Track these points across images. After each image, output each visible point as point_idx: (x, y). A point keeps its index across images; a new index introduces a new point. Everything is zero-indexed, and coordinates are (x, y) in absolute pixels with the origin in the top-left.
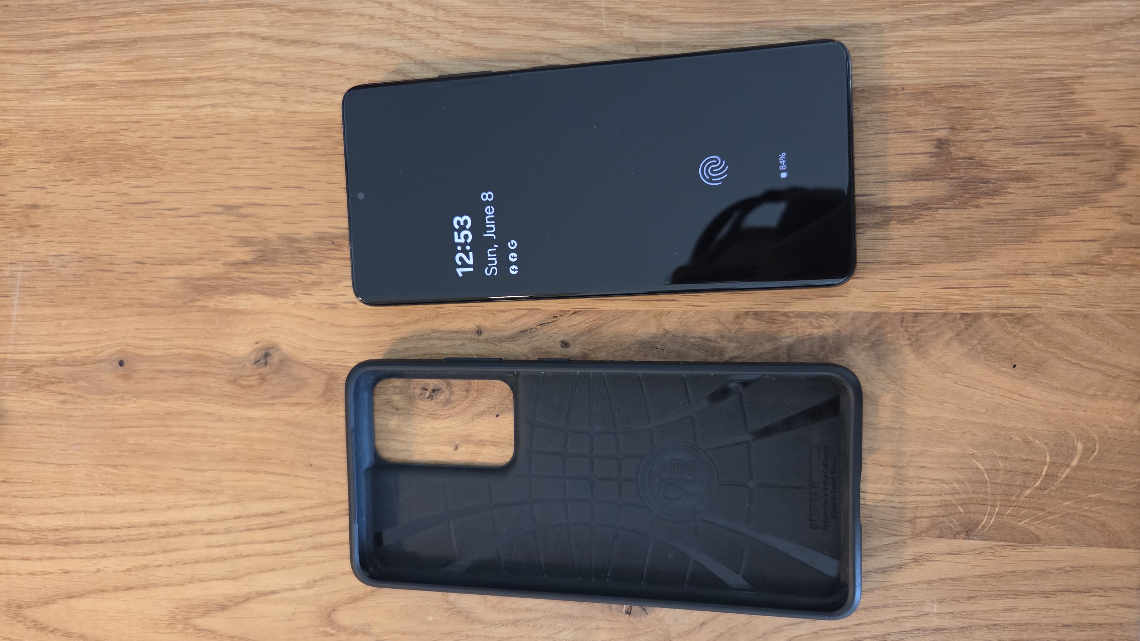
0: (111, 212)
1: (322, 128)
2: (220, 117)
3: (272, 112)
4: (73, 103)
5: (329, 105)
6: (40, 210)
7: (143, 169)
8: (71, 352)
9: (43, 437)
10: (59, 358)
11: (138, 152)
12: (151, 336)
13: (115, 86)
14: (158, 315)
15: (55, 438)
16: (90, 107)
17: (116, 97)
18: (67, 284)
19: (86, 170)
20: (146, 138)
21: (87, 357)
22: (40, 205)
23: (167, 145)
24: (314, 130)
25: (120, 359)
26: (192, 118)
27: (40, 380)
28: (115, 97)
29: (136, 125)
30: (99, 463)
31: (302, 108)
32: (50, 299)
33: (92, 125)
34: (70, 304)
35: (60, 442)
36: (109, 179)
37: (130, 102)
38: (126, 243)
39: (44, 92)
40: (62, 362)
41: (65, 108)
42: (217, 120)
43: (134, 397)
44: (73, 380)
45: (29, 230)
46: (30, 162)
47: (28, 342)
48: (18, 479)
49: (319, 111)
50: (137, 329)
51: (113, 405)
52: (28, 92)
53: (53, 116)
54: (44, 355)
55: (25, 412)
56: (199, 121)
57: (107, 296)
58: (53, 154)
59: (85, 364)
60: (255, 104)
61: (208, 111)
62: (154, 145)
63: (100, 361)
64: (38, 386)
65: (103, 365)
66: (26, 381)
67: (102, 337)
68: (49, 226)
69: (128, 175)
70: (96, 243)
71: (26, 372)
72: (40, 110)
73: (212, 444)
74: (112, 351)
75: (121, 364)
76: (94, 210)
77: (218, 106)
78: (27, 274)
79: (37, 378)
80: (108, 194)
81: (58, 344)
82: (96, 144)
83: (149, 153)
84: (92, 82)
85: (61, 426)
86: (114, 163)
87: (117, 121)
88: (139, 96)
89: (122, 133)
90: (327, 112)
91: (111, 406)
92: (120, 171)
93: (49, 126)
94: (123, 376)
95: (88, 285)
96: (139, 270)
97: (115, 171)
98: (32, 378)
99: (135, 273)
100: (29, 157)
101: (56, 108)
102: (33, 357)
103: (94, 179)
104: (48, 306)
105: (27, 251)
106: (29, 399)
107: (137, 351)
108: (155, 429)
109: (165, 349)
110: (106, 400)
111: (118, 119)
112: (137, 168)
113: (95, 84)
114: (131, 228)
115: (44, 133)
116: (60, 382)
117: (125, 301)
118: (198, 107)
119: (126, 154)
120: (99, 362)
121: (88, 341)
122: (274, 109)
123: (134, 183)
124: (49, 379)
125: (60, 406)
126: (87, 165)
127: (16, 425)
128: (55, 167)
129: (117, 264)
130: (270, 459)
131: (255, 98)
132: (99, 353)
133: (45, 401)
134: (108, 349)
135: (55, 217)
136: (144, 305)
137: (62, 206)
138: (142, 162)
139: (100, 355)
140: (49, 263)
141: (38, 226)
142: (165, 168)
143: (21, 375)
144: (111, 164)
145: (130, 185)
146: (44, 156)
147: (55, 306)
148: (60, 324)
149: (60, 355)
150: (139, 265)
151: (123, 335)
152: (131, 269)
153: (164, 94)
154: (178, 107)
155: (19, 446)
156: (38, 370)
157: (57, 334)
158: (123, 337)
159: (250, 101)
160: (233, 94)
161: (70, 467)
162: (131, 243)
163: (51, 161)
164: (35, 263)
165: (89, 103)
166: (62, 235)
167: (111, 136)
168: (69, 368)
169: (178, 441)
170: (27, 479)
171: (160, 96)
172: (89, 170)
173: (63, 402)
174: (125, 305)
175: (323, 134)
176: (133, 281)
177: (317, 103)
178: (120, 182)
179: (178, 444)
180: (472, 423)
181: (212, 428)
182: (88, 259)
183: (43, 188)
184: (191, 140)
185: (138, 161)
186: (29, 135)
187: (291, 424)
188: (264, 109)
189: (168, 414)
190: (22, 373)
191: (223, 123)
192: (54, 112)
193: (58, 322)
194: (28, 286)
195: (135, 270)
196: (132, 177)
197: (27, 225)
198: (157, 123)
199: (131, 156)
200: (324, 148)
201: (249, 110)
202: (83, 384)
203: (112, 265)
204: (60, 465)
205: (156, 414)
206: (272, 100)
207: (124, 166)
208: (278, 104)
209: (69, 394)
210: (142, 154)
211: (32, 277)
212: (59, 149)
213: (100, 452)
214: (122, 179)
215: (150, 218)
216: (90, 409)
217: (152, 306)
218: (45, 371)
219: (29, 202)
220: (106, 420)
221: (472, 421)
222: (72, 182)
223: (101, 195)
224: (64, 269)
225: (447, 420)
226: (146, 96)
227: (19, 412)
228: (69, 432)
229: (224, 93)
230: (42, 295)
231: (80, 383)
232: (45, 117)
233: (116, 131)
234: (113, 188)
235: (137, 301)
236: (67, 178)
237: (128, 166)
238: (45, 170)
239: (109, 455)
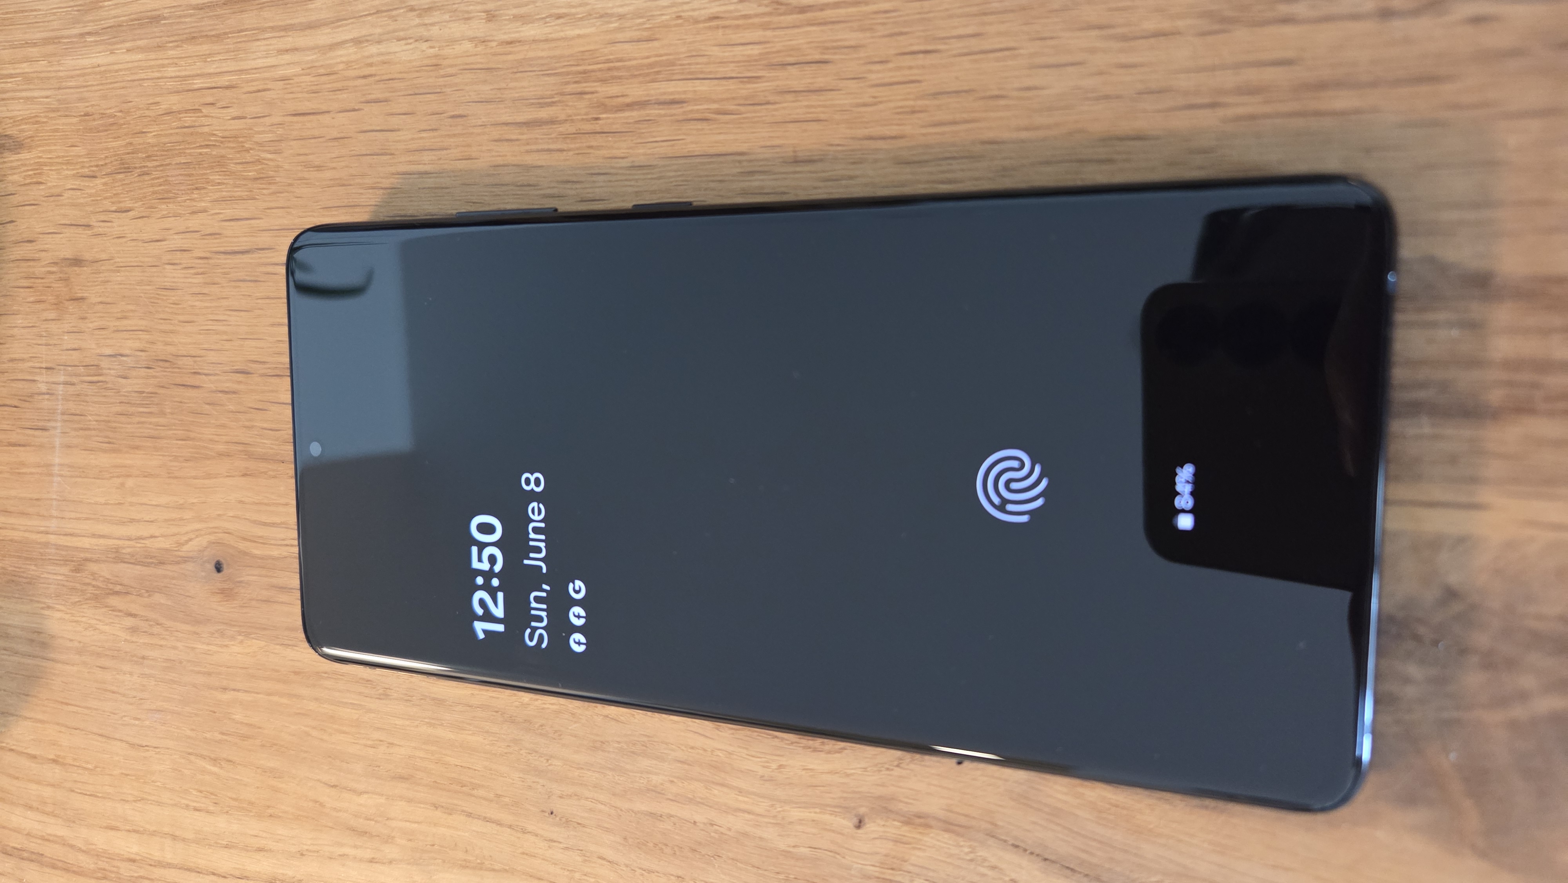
0: (192, 271)
1: (568, 74)
2: (371, 65)
3: (468, 46)
4: (128, 57)
5: (581, 19)
6: (85, 268)
7: (242, 182)
8: (141, 538)
9: (106, 690)
10: (124, 548)
11: (233, 148)
12: (264, 518)
13: (191, 15)
14: (275, 477)
15: (124, 695)
16: (153, 63)
17: (194, 38)
18: (132, 409)
19: (151, 189)
20: (245, 118)
21: (167, 550)
22: (84, 259)
23: (280, 131)
24: (552, 80)
25: (218, 559)
26: (322, 71)
27: (98, 587)
28: (192, 39)
29: (228, 93)
30: (191, 751)
31: (530, 31)
32: (106, 437)
33: (158, 99)
34: (137, 448)
35: (132, 704)
36: (189, 207)
37: (216, 47)
38: (217, 333)
39: (83, 40)
40: (128, 556)
41: (116, 67)
42: (367, 71)
43: (240, 633)
44: (147, 591)
45: (71, 307)
46: (66, 177)
47: (78, 515)
48: (75, 759)
49: (562, 34)
50: (241, 502)
51: (208, 644)
52: (59, 42)
53: (98, 85)
54: (102, 541)
55: (80, 642)
56: (333, 77)
57: (192, 435)
58: (101, 159)
59: (164, 563)
60: (435, 31)
61: (349, 53)
62: (259, 133)
63: (185, 560)
64: (96, 598)
65: (190, 566)
66: (78, 586)
67: (188, 515)
68: (100, 300)
69: (217, 195)
70: (172, 332)
71: (77, 570)
72: (78, 76)
73: (370, 743)
74: (203, 541)
75: (219, 568)
76: (168, 267)
77: (367, 41)
78: (71, 389)
79: (94, 583)
80: (188, 235)
81: (122, 523)
82: (166, 135)
83: (251, 149)
84: (154, 13)
85: (131, 674)
86: (194, 172)
87: (196, 87)
88: (230, 33)
89: (205, 111)
90: (579, 36)
91: (205, 647)
92: (204, 188)
93: (93, 106)
94: (222, 591)
95: (162, 414)
96: (241, 387)
97: (197, 189)
98: (87, 581)
99: (234, 393)
100: (65, 167)
101: (103, 69)
102: (86, 543)
103: (164, 206)
104: (105, 451)
105: (69, 347)
106: (84, 619)
107: (243, 546)
108: (275, 698)
109: (287, 545)
110: (198, 634)
111: (198, 83)
112: (231, 182)
113: (159, 16)
114: (225, 303)
115: (85, 120)
116: (127, 593)
117: (221, 447)
118: (333, 47)
119: (214, 153)
120: (185, 562)
121: (166, 520)
122: (471, 39)
123: (229, 212)
124: (111, 586)
125: (128, 638)
126: (153, 179)
127: (67, 664)
128: (105, 184)
129: (206, 375)
130: (475, 787)
131: (436, 17)
132: (183, 545)
133: (107, 624)
134: (197, 537)
135: (108, 281)
136: (250, 456)
137: (118, 260)
138: (239, 167)
139: (185, 548)
140: (101, 369)
141: (82, 299)
142: (278, 179)
143: (71, 574)
144: (189, 175)
145: (221, 216)
146: (87, 165)
147: (114, 451)
148: (123, 485)
149: (127, 543)
150: (240, 377)
151: (219, 513)
152: (227, 385)
153: (271, 24)
154: (296, 49)
155: (73, 702)
156: (93, 567)
157: (120, 504)
158: (219, 515)
159: (426, 25)
160: (394, 13)
161: (148, 751)
162: (225, 333)
163: (97, 174)
164: (82, 369)
165: (152, 56)
166: (119, 315)
167: (188, 119)
168: (138, 567)
169: (314, 728)
170: (88, 763)
171: (264, 30)
172: (156, 189)
173: (134, 630)
174: (221, 455)
175: (570, 88)
176: (232, 407)
177: (559, 17)
178: (204, 211)
179: (314, 733)
181: (370, 711)
182: (161, 364)
183: (88, 226)
184: (318, 117)
185: (232, 167)
186: (63, 124)
187: (512, 720)
188: (453, 41)
189: (296, 673)
190: (72, 571)
191: (377, 78)
192: (98, 76)
193: (120, 480)
194: (73, 411)
195: (236, 387)
196: (224, 200)
197: (67, 297)
198: (261, 87)
199: (222, 157)
200: (572, 121)
201: (425, 46)
202: (162, 601)
203: (198, 376)
204: (132, 745)
205: (277, 671)
206: (469, 19)
207: (211, 178)
208: (478, 27)
209: (142, 616)
210: (239, 152)
211: (78, 395)
212: (107, 149)
213: (193, 730)
214: (209, 204)
215: (256, 281)
216: (175, 648)
217: (264, 458)
218: (104, 570)
219: (68, 253)
220: (199, 672)
222: (131, 214)
223: (176, 237)
224: (123, 381)
226: (242, 31)
227: (71, 640)
228: (144, 686)
229: (378, 12)
230: (94, 429)
231: (158, 598)
232: (85, 89)
233: (197, 107)
234: (194, 223)
235: (240, 448)
236: (122, 205)
237: (216, 178)
238: (89, 191)
239: (206, 738)
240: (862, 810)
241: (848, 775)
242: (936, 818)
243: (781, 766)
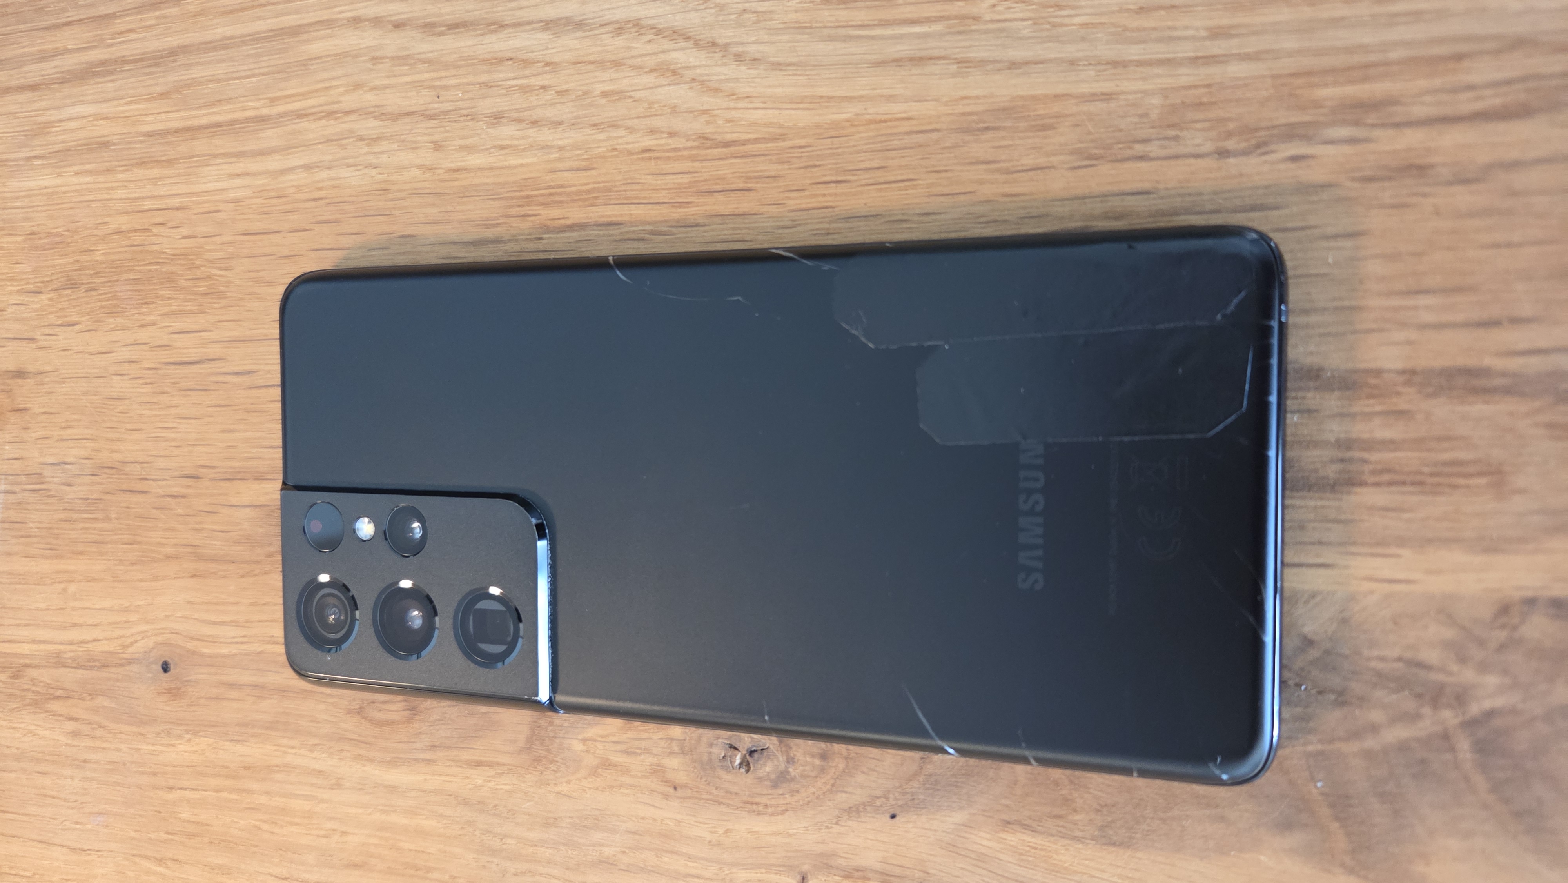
0: (141, 381)
1: (512, 198)
2: (321, 189)
3: (416, 172)
4: (75, 180)
5: (524, 150)
6: (29, 380)
7: (193, 297)
8: (83, 642)
9: (46, 796)
10: (65, 652)
11: (184, 265)
12: (213, 618)
13: (141, 142)
14: (224, 577)
15: (65, 800)
16: (102, 185)
17: (144, 162)
18: (75, 516)
19: (99, 304)
20: (195, 237)
21: (110, 653)
22: (28, 371)
23: (231, 249)
24: (496, 204)
25: (163, 660)
26: (273, 194)
27: (39, 693)
28: (142, 163)
29: (178, 214)
30: (135, 852)
31: (475, 160)
32: (48, 544)
33: (107, 219)
34: (81, 553)
35: (72, 808)
36: (138, 320)
37: (167, 172)
38: (167, 440)
39: (30, 163)
40: (69, 661)
41: (63, 189)
42: (317, 194)
43: (187, 732)
44: (90, 695)
45: (13, 418)
46: (11, 293)
47: (18, 622)
48: (12, 868)
49: (506, 163)
50: (189, 602)
51: (153, 745)
52: (5, 165)
53: (44, 206)
54: (42, 647)
55: (18, 748)
56: (284, 200)
57: (139, 539)
58: (47, 276)
59: (107, 666)
60: (384, 159)
61: (300, 177)
62: (209, 251)
63: (130, 662)
64: (36, 703)
65: (135, 668)
66: (17, 693)
67: (133, 617)
68: (43, 410)
69: (167, 309)
70: (118, 440)
71: (15, 676)
72: (24, 197)
73: (322, 833)
74: (150, 643)
75: (166, 668)
76: (115, 377)
77: (318, 167)
78: (12, 498)
79: (34, 688)
80: (136, 347)
81: (64, 628)
82: (114, 253)
83: (202, 266)
84: (103, 139)
85: (72, 778)
86: (143, 288)
87: (146, 208)
88: (181, 158)
89: (155, 230)
90: (522, 165)
91: (151, 747)
92: (153, 303)
93: (38, 225)
94: (169, 691)
95: (107, 519)
96: (190, 491)
97: (146, 303)
98: (26, 687)
99: (183, 497)
100: (9, 283)
101: (50, 190)
102: (26, 649)
103: (112, 320)
104: (46, 557)
105: (11, 456)
106: (22, 725)
107: (190, 645)
108: (225, 795)
109: (237, 643)
110: (143, 735)
111: (148, 204)
112: (182, 297)
113: (108, 142)
114: (173, 411)
115: (30, 239)
116: (68, 697)
117: (169, 550)
118: (284, 172)
119: (164, 270)
120: (130, 663)
121: (110, 624)
122: (419, 167)
123: (178, 325)
124: (51, 691)
125: (69, 742)
126: (102, 294)
127: (4, 771)
128: (50, 299)
129: (153, 480)
130: (429, 870)
131: (385, 146)
132: (127, 647)
133: (46, 730)
134: (143, 638)
135: (52, 392)
136: (200, 558)
137: (63, 371)
138: (189, 283)
139: (130, 650)
140: (45, 477)
141: (25, 409)
142: (229, 294)
143: (9, 680)
144: (138, 291)
145: (171, 329)
146: (33, 282)
147: (57, 557)
148: (65, 590)
149: (69, 647)
150: (190, 482)
151: (167, 614)
152: (176, 489)
153: (223, 151)
154: (247, 174)
155: (10, 810)
156: (33, 673)
157: (61, 609)
158: (167, 616)
159: (375, 153)
160: (344, 142)
161: (90, 854)
162: (174, 440)
163: (43, 290)
164: (23, 478)
165: (102, 178)
166: (63, 425)
167: (137, 238)
168: (81, 671)
169: (265, 822)
170: (25, 870)
171: (215, 156)
172: (104, 303)
173: (75, 734)
174: (169, 557)
175: (514, 211)
176: (180, 511)
177: (502, 148)
178: (154, 324)
179: (265, 827)
180: (836, 829)
181: (322, 801)
182: (107, 471)
183: (32, 340)
184: (271, 236)
185: (182, 283)
186: (8, 243)
187: (466, 803)
188: (400, 168)
189: (246, 768)
190: (11, 677)
191: (327, 201)
192: (45, 198)
193: (62, 586)
194: (14, 519)
195: (184, 491)
196: (174, 313)
197: (10, 409)
198: (212, 209)
199: (172, 273)
200: (517, 240)
201: (374, 172)
202: (105, 704)
203: (146, 482)
204: (73, 850)
205: (227, 767)
206: (416, 148)
207: (161, 293)
208: (426, 156)
209: (83, 720)
210: (189, 269)
211: (19, 503)
212: (55, 266)
213: (136, 831)
214: (158, 318)
215: (206, 390)
216: (118, 750)
217: (214, 559)
218: (45, 676)
219: (11, 366)
220: (143, 773)
221: (837, 823)
222: (77, 327)
223: (124, 349)
224: (67, 488)
225: (780, 817)
226: (193, 157)
227: (8, 747)
228: (86, 789)
229: (328, 141)
230: (36, 536)
231: (101, 701)
232: (31, 210)
233: (146, 227)
234: (143, 335)
235: (189, 550)
236: (68, 319)
237: (166, 293)
238: (34, 306)
239: (150, 839)
240: (805, 868)
241: (790, 835)
242: (873, 871)
243: (727, 831)
